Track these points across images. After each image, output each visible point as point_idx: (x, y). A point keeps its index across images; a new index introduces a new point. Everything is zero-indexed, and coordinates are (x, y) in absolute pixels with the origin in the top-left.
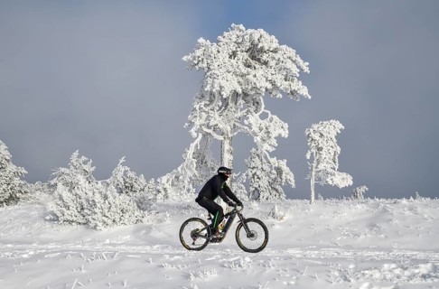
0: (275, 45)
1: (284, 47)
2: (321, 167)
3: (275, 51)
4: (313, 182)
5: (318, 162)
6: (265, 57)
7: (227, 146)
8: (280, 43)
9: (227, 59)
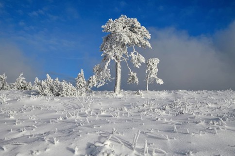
0: (139, 26)
1: (143, 27)
2: (152, 76)
3: (139, 28)
4: (148, 82)
5: (150, 75)
6: (136, 30)
7: (119, 65)
8: (141, 25)
9: (122, 29)
